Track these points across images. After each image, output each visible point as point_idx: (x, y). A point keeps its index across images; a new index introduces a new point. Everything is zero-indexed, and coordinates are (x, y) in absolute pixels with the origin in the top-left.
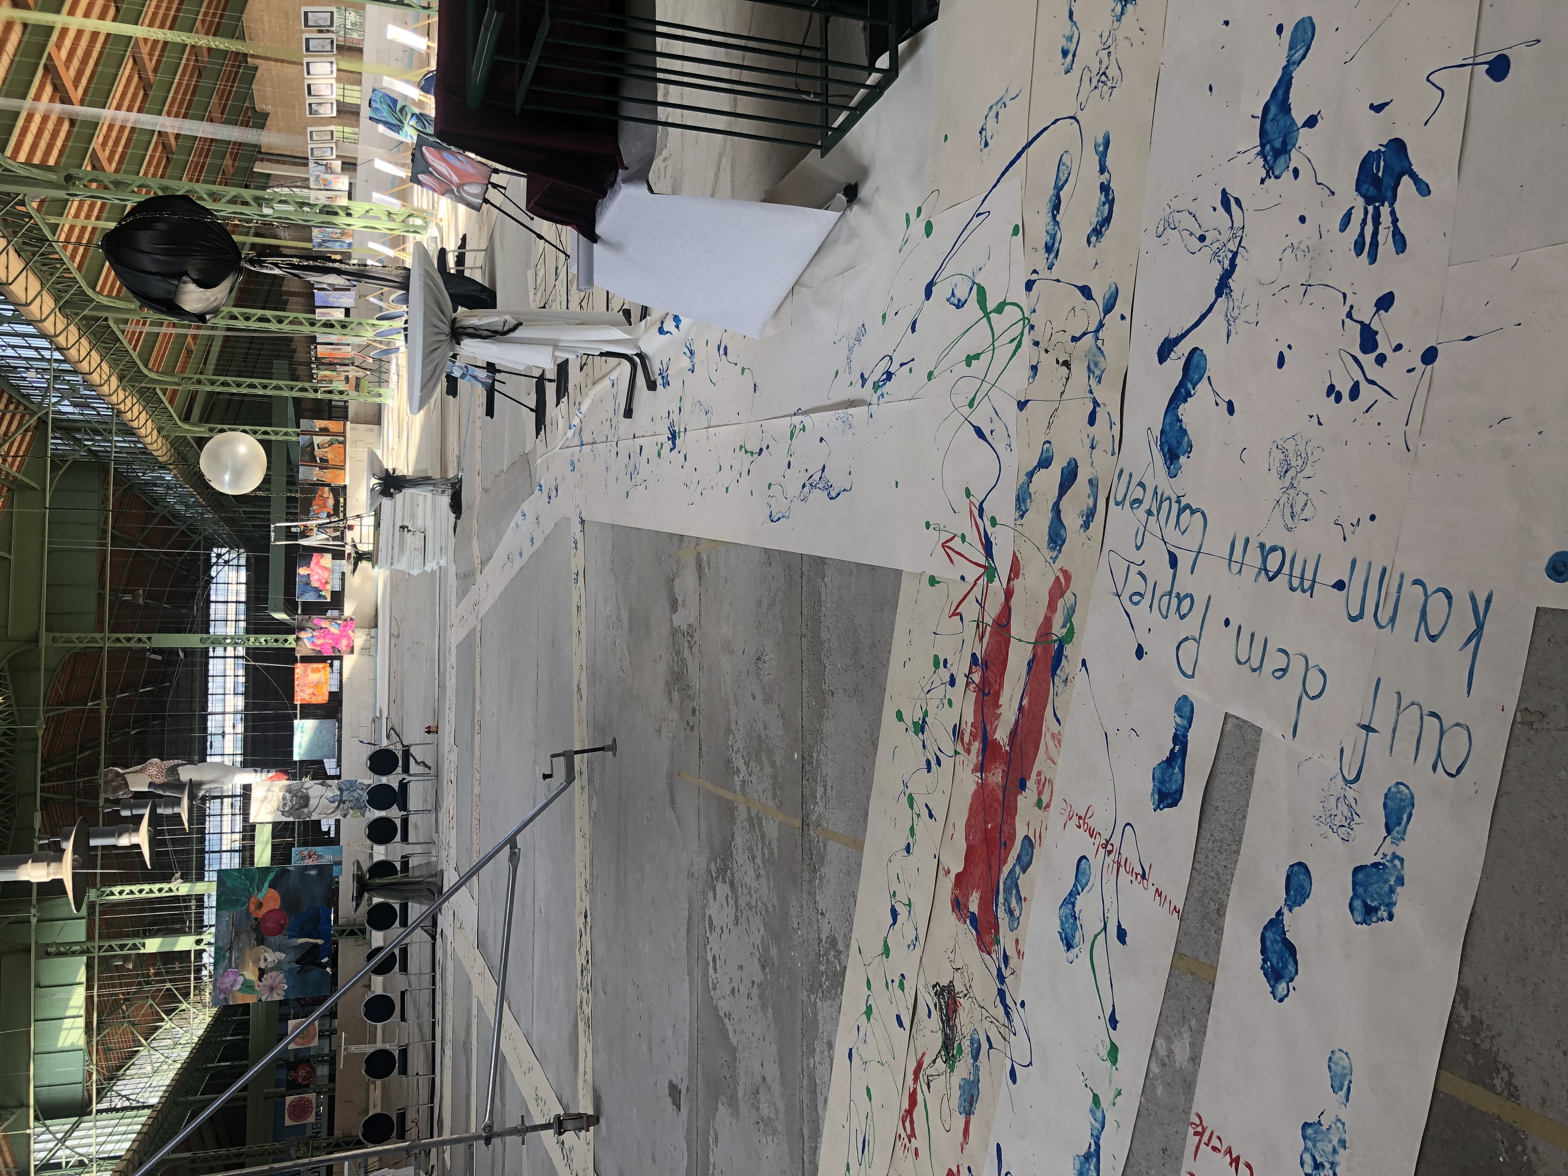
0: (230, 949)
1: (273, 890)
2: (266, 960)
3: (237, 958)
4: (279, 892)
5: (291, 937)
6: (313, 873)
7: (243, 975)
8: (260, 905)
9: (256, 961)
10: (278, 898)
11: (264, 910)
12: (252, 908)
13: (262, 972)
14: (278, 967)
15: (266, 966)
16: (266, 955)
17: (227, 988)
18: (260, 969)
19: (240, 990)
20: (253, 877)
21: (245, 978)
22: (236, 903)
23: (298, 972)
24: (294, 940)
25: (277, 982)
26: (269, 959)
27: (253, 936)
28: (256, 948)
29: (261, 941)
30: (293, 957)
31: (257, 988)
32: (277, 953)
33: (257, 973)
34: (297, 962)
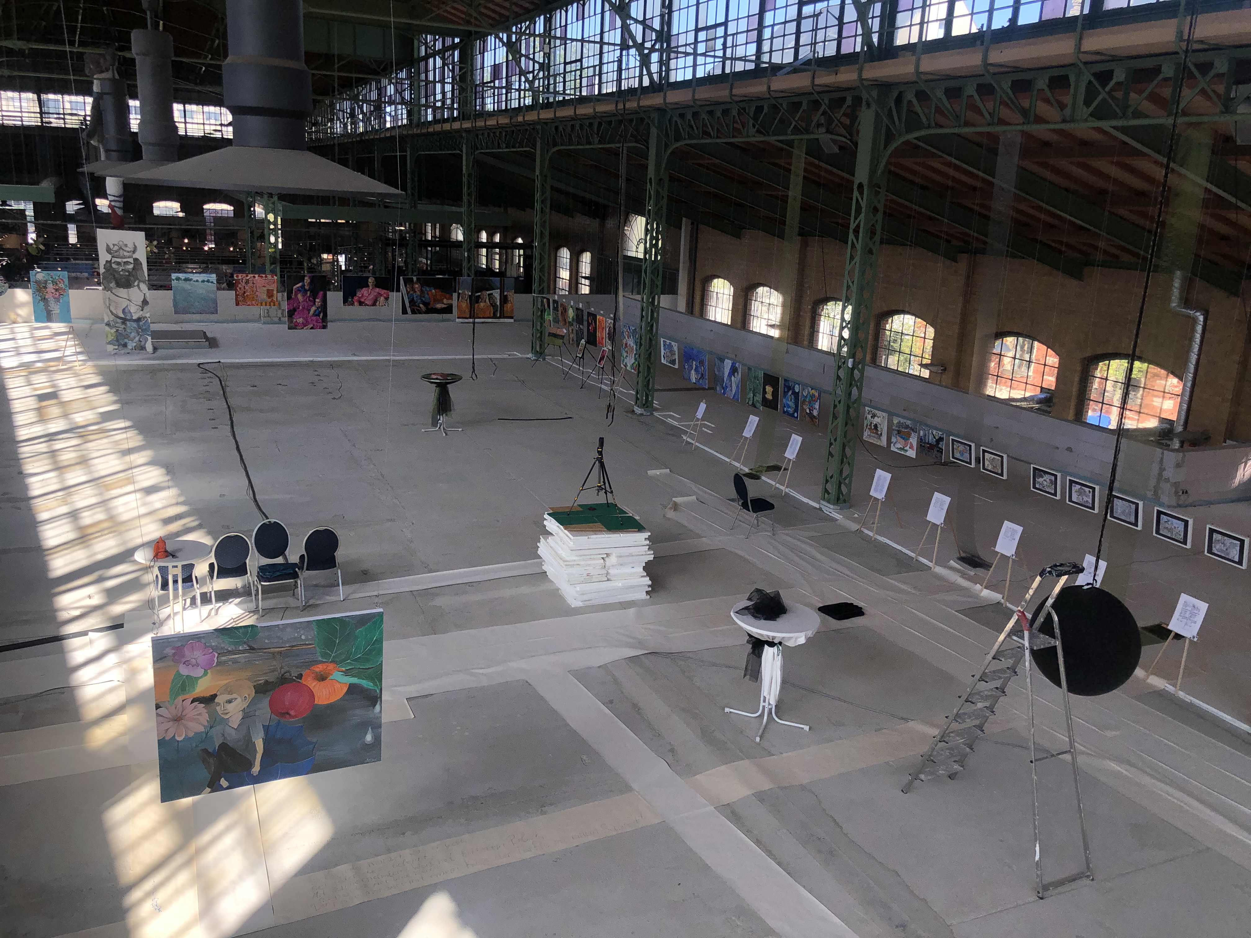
0: (252, 649)
1: (345, 690)
2: (230, 702)
3: (235, 661)
4: (342, 699)
5: (266, 729)
6: (369, 738)
7: (205, 674)
8: (322, 678)
9: (228, 689)
10: (334, 699)
11: (313, 685)
12: (319, 668)
13: (208, 700)
14: (215, 720)
15: (219, 704)
16: (239, 700)
17: (183, 656)
18: (214, 696)
19: (178, 674)
20: (368, 660)
21: (197, 679)
22: (329, 644)
23: (205, 751)
24: (262, 734)
25: (190, 724)
26: (230, 707)
27: (271, 678)
28: (251, 685)
29: (261, 689)
30: (233, 736)
31: (180, 698)
32: (240, 716)
33: (207, 694)
34: (224, 746)
